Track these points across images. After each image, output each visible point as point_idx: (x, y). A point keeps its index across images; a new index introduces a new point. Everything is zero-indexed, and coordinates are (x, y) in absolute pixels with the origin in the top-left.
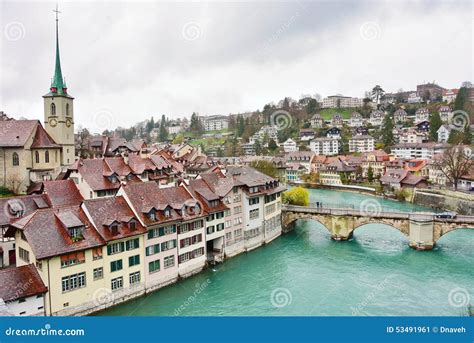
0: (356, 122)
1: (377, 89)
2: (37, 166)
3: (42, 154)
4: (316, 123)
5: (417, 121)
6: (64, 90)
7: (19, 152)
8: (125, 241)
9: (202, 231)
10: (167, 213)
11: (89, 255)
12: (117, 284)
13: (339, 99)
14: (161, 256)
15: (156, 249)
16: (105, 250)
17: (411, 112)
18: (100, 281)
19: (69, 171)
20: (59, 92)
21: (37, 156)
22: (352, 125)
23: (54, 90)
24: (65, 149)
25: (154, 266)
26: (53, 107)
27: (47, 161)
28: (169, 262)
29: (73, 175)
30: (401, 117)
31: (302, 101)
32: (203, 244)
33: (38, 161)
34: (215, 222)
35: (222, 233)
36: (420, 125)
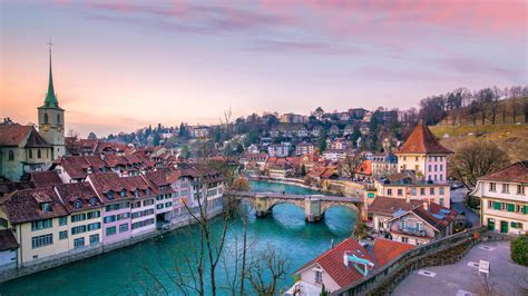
0: (302, 133)
1: (319, 110)
2: (30, 161)
3: (35, 152)
4: (274, 133)
5: (346, 133)
6: (56, 104)
7: (14, 150)
8: (86, 212)
9: (153, 207)
10: (122, 194)
11: (56, 222)
12: (79, 243)
13: (291, 117)
14: (117, 223)
15: (113, 218)
16: (69, 218)
17: (342, 126)
18: (65, 241)
19: (54, 165)
20: (52, 105)
21: (31, 153)
22: (300, 135)
23: (47, 103)
24: (56, 148)
25: (111, 231)
26: (46, 116)
27: (39, 157)
28: (124, 228)
29: (58, 167)
30: (334, 130)
31: (265, 117)
32: (153, 216)
33: (31, 157)
34: (164, 201)
35: (170, 209)
36: (346, 136)
